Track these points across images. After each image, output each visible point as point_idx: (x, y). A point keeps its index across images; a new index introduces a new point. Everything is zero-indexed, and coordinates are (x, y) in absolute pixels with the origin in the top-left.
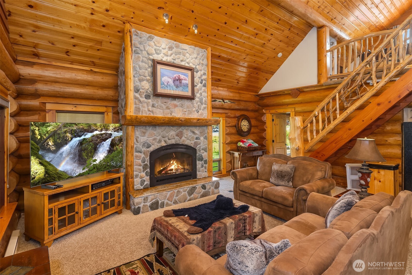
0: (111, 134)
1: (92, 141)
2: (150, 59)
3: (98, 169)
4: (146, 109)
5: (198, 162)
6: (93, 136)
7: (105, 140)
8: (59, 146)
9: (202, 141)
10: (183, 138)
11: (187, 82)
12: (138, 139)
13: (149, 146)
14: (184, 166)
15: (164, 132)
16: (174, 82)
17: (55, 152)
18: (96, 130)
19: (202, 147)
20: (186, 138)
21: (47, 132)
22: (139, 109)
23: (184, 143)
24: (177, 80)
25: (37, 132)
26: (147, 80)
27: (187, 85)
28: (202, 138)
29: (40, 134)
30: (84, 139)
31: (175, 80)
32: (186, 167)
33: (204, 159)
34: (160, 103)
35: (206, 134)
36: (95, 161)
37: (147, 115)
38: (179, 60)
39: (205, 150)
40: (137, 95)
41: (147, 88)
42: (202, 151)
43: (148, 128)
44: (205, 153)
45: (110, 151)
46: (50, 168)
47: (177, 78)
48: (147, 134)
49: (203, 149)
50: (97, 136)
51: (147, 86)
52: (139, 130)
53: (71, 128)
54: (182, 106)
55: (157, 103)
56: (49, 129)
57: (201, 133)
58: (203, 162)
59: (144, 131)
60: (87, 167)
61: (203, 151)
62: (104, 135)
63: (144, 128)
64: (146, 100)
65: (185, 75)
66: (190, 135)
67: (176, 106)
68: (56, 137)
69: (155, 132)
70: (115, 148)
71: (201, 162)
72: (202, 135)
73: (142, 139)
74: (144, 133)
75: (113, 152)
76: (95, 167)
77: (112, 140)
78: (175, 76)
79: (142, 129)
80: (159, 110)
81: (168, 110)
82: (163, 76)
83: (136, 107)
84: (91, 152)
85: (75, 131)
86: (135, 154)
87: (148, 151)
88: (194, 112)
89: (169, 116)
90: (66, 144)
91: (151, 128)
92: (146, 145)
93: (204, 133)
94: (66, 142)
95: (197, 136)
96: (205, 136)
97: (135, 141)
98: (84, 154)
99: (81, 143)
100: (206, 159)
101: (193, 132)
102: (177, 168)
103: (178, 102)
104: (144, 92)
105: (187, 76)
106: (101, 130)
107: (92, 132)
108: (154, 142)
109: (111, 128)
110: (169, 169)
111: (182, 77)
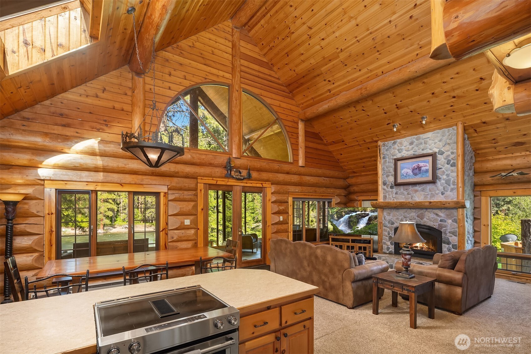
0: (368, 214)
1: (356, 217)
2: (393, 159)
3: (360, 233)
4: (391, 196)
5: (443, 245)
6: (357, 214)
7: (364, 217)
8: (339, 218)
9: (450, 224)
10: (425, 219)
11: (427, 168)
12: (386, 218)
13: (393, 223)
14: (429, 246)
15: (406, 214)
16: (412, 172)
17: (337, 220)
18: (358, 211)
19: (449, 230)
20: (427, 219)
21: (334, 212)
22: (386, 196)
23: (425, 224)
24: (416, 169)
25: (330, 211)
26: (392, 175)
27: (427, 171)
28: (450, 221)
29: (331, 212)
30: (351, 216)
31: (413, 170)
32: (431, 247)
33: (452, 243)
34: (402, 190)
35: (455, 216)
36: (358, 228)
37: (392, 201)
38: (421, 150)
39: (454, 233)
40: (385, 187)
41: (391, 181)
42: (448, 234)
43: (392, 210)
44: (454, 237)
45: (368, 224)
46: (336, 227)
47: (416, 167)
48: (391, 215)
49: (449, 233)
50: (359, 215)
51: (392, 179)
52: (386, 211)
53: (344, 210)
54: (423, 190)
55: (400, 191)
56: (335, 210)
57: (447, 215)
58: (451, 246)
59: (389, 212)
60: (353, 230)
61: (451, 235)
62: (363, 214)
63: (390, 210)
64: (391, 190)
65: (424, 162)
66: (432, 216)
67: (416, 191)
68: (338, 214)
69: (397, 214)
70: (371, 222)
71: (447, 246)
72: (450, 218)
73: (388, 218)
74: (390, 214)
75: (370, 225)
76: (358, 231)
77: (369, 217)
78: (414, 166)
79: (388, 211)
80: (401, 196)
81: (409, 195)
82: (402, 168)
83: (384, 196)
84: (355, 223)
85: (346, 211)
86: (384, 228)
87: (392, 227)
88: (437, 194)
89: (410, 200)
90: (342, 217)
91: (395, 210)
92: (391, 222)
93: (452, 215)
94: (342, 216)
95: (442, 218)
96: (454, 219)
97: (383, 219)
98: (351, 223)
99: (350, 217)
100: (456, 244)
101: (437, 215)
102: (421, 246)
103: (419, 187)
104: (389, 185)
105: (428, 162)
106: (362, 212)
107: (356, 212)
108: (397, 220)
109: (368, 210)
110: (414, 245)
111: (421, 164)
